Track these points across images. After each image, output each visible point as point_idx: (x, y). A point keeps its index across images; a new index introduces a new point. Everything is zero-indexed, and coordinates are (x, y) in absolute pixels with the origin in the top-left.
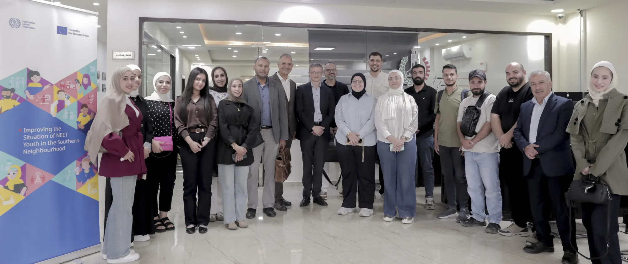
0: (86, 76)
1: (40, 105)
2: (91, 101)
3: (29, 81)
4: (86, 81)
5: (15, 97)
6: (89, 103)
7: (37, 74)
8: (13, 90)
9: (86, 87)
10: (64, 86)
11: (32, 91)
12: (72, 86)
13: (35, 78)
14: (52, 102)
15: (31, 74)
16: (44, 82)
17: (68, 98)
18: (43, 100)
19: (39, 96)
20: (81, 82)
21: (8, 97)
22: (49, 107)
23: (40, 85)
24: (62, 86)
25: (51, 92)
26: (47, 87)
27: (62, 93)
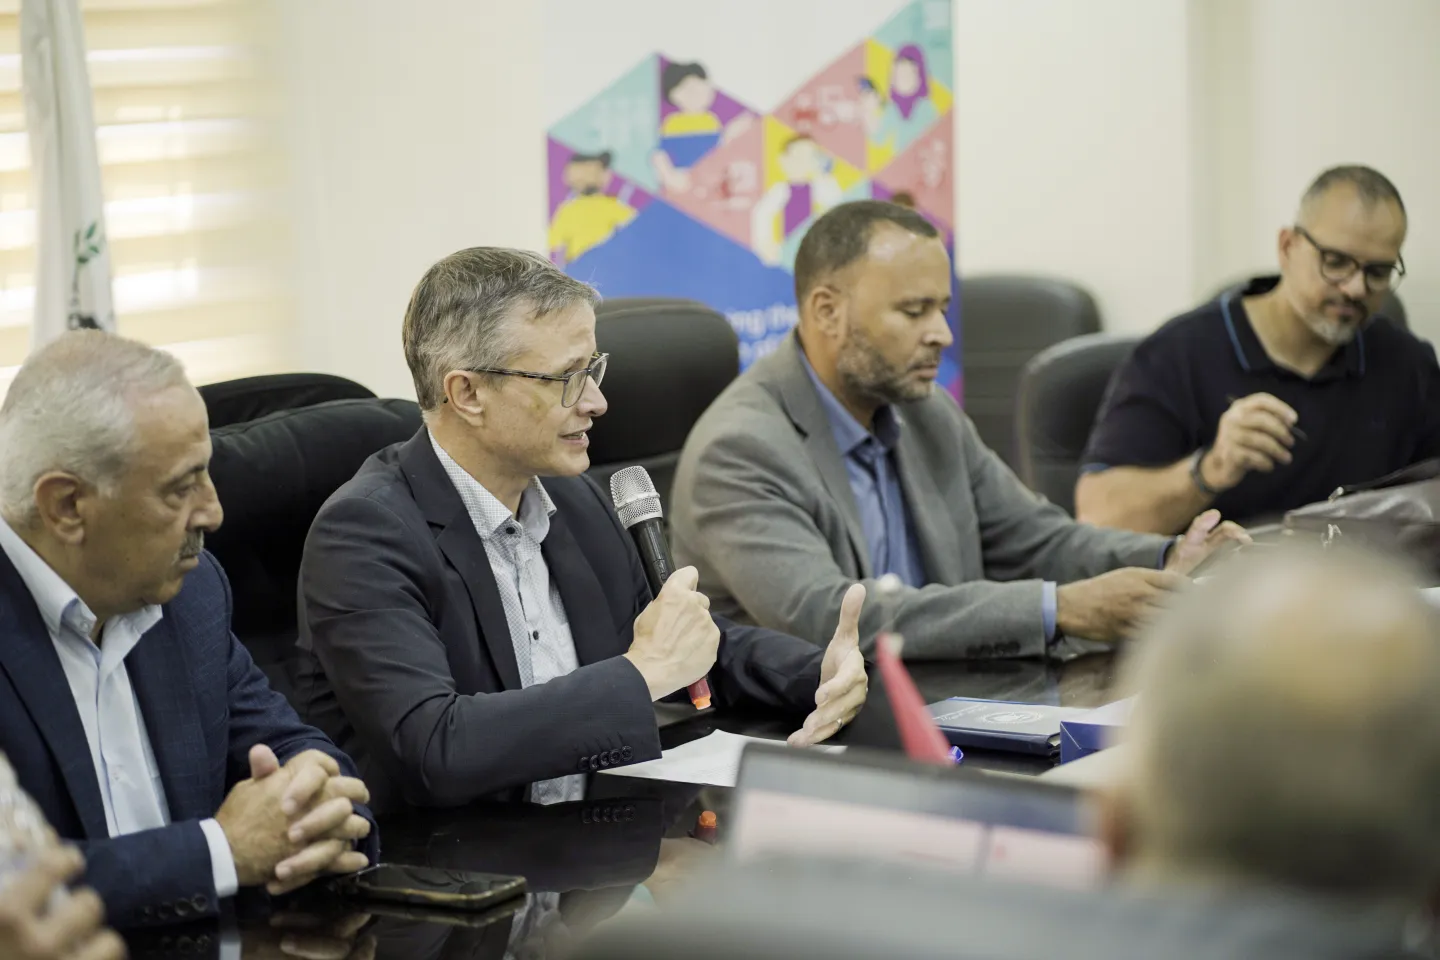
0: (910, 54)
1: (711, 213)
2: (932, 174)
3: (668, 107)
4: (907, 81)
5: (614, 188)
6: (921, 184)
7: (697, 71)
8: (605, 159)
9: (905, 105)
10: (808, 115)
11: (684, 151)
12: (845, 111)
13: (690, 94)
14: (758, 193)
15: (673, 74)
16: (725, 108)
17: (828, 168)
18: (725, 190)
19: (708, 170)
20: (883, 85)
21: (590, 191)
22: (746, 216)
23: (708, 124)
24: (802, 118)
25: (752, 148)
26: (738, 127)
27: (804, 149)
